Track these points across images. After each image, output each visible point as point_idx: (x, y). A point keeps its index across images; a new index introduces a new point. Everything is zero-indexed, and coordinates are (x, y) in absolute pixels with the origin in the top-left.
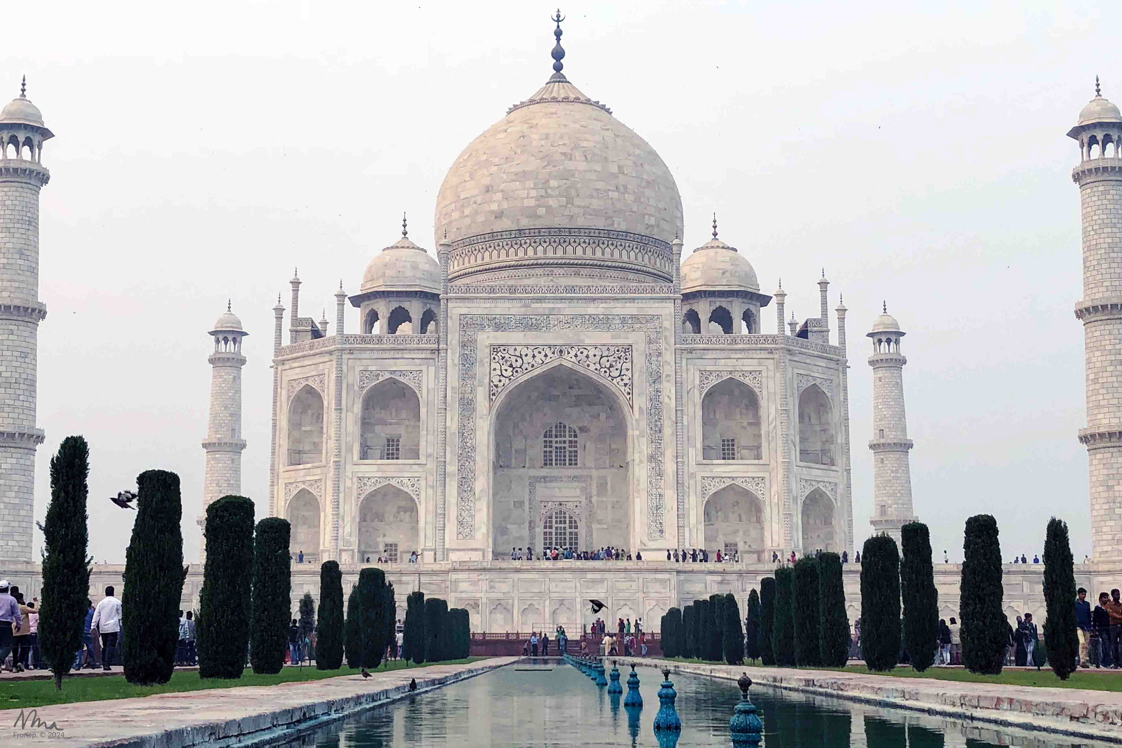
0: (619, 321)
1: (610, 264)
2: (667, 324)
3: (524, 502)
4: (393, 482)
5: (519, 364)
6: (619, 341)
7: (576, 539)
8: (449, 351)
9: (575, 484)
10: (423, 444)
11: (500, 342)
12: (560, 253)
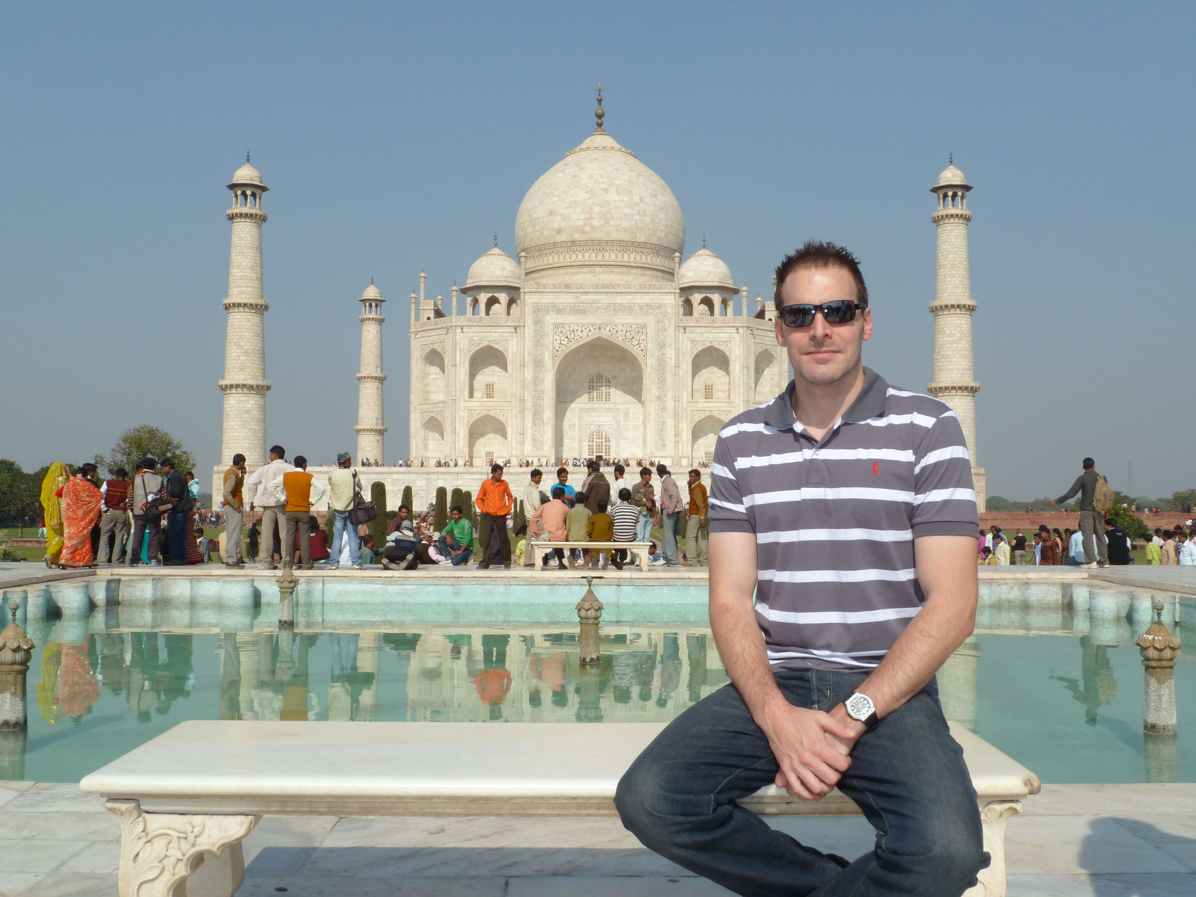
0: (637, 308)
1: (633, 265)
2: (669, 310)
3: (574, 425)
4: (491, 413)
5: (572, 336)
6: (637, 321)
7: (609, 449)
8: (526, 327)
9: (608, 414)
10: (509, 389)
11: (560, 321)
12: (600, 257)
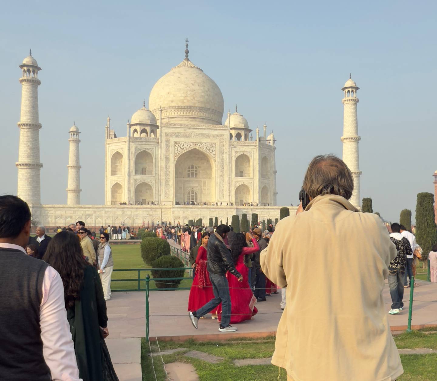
0: (212, 136)
1: (205, 118)
2: (226, 137)
6: (212, 142)
7: (197, 198)
8: (162, 143)
9: (197, 183)
10: (154, 170)
11: (178, 140)
